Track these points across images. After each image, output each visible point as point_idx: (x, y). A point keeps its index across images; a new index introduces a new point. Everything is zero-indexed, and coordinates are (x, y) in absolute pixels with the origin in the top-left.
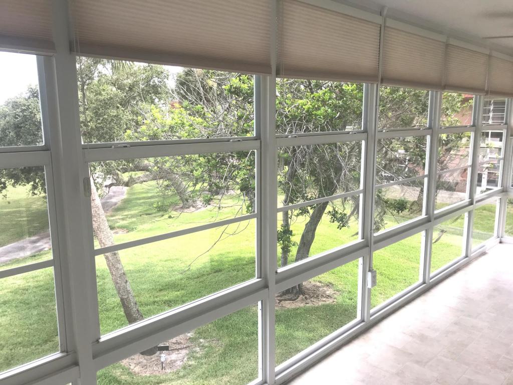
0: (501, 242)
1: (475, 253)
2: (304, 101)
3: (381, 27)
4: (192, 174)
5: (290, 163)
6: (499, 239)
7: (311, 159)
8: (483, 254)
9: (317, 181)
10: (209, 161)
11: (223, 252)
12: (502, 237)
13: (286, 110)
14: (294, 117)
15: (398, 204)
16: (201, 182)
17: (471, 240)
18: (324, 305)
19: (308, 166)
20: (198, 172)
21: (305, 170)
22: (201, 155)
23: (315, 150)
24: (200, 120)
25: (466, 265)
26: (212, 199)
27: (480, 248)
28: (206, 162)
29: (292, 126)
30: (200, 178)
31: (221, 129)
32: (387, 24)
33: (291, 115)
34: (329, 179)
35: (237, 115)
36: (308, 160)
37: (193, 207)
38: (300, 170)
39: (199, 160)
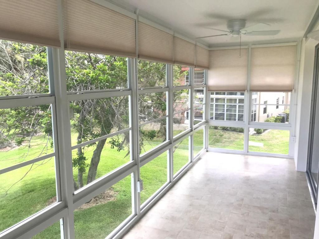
0: (207, 151)
1: (195, 159)
2: (88, 70)
3: (135, 21)
4: (5, 123)
5: (80, 112)
6: (206, 149)
7: (95, 109)
8: (199, 159)
9: (100, 122)
10: (19, 113)
11: (34, 177)
12: (207, 148)
13: (76, 76)
14: (82, 81)
15: (150, 134)
16: (13, 128)
17: (193, 151)
18: (108, 203)
19: (93, 113)
20: (10, 122)
21: (91, 116)
22: (13, 109)
23: (98, 102)
24: (11, 83)
25: (191, 167)
26: (23, 141)
27: (198, 156)
28: (16, 114)
29: (80, 87)
30: (12, 126)
31: (28, 90)
32: (140, 20)
33: (80, 80)
34: (108, 121)
35: (40, 80)
36: (93, 109)
37: (9, 146)
38: (88, 116)
39: (11, 112)
